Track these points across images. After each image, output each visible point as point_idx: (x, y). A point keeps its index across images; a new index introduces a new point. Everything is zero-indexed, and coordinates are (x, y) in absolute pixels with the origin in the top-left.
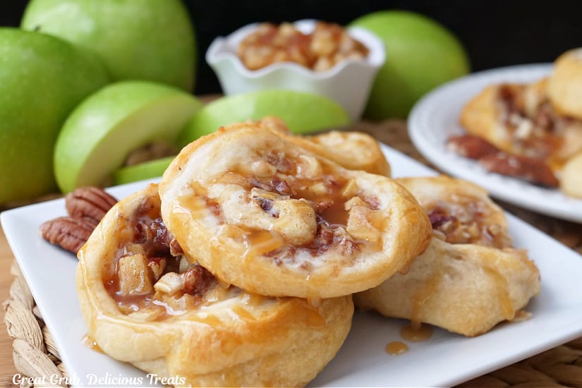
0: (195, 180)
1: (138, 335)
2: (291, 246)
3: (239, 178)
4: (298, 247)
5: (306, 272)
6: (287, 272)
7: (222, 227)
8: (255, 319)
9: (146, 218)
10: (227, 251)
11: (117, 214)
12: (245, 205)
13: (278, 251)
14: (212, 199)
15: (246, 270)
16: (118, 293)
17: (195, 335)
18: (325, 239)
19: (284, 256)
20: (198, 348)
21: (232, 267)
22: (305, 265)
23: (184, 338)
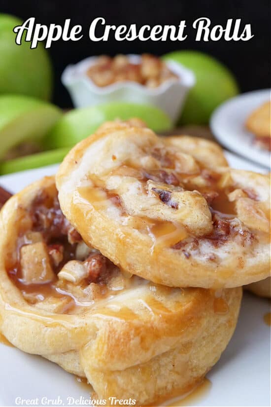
0: (92, 173)
1: (49, 329)
2: (194, 237)
3: (133, 171)
4: (200, 238)
5: (214, 265)
6: (196, 265)
7: (126, 220)
8: (170, 311)
9: (43, 208)
10: (134, 243)
11: (16, 205)
12: (144, 196)
13: (183, 242)
14: (112, 191)
15: (154, 262)
16: (21, 280)
17: (112, 331)
18: (224, 230)
19: (190, 247)
20: (117, 345)
21: (139, 259)
22: (213, 257)
23: (99, 333)
